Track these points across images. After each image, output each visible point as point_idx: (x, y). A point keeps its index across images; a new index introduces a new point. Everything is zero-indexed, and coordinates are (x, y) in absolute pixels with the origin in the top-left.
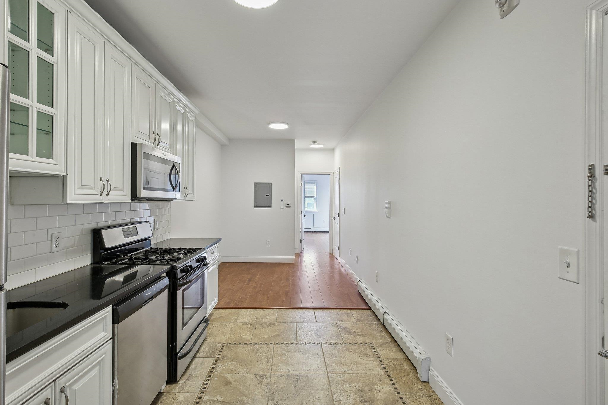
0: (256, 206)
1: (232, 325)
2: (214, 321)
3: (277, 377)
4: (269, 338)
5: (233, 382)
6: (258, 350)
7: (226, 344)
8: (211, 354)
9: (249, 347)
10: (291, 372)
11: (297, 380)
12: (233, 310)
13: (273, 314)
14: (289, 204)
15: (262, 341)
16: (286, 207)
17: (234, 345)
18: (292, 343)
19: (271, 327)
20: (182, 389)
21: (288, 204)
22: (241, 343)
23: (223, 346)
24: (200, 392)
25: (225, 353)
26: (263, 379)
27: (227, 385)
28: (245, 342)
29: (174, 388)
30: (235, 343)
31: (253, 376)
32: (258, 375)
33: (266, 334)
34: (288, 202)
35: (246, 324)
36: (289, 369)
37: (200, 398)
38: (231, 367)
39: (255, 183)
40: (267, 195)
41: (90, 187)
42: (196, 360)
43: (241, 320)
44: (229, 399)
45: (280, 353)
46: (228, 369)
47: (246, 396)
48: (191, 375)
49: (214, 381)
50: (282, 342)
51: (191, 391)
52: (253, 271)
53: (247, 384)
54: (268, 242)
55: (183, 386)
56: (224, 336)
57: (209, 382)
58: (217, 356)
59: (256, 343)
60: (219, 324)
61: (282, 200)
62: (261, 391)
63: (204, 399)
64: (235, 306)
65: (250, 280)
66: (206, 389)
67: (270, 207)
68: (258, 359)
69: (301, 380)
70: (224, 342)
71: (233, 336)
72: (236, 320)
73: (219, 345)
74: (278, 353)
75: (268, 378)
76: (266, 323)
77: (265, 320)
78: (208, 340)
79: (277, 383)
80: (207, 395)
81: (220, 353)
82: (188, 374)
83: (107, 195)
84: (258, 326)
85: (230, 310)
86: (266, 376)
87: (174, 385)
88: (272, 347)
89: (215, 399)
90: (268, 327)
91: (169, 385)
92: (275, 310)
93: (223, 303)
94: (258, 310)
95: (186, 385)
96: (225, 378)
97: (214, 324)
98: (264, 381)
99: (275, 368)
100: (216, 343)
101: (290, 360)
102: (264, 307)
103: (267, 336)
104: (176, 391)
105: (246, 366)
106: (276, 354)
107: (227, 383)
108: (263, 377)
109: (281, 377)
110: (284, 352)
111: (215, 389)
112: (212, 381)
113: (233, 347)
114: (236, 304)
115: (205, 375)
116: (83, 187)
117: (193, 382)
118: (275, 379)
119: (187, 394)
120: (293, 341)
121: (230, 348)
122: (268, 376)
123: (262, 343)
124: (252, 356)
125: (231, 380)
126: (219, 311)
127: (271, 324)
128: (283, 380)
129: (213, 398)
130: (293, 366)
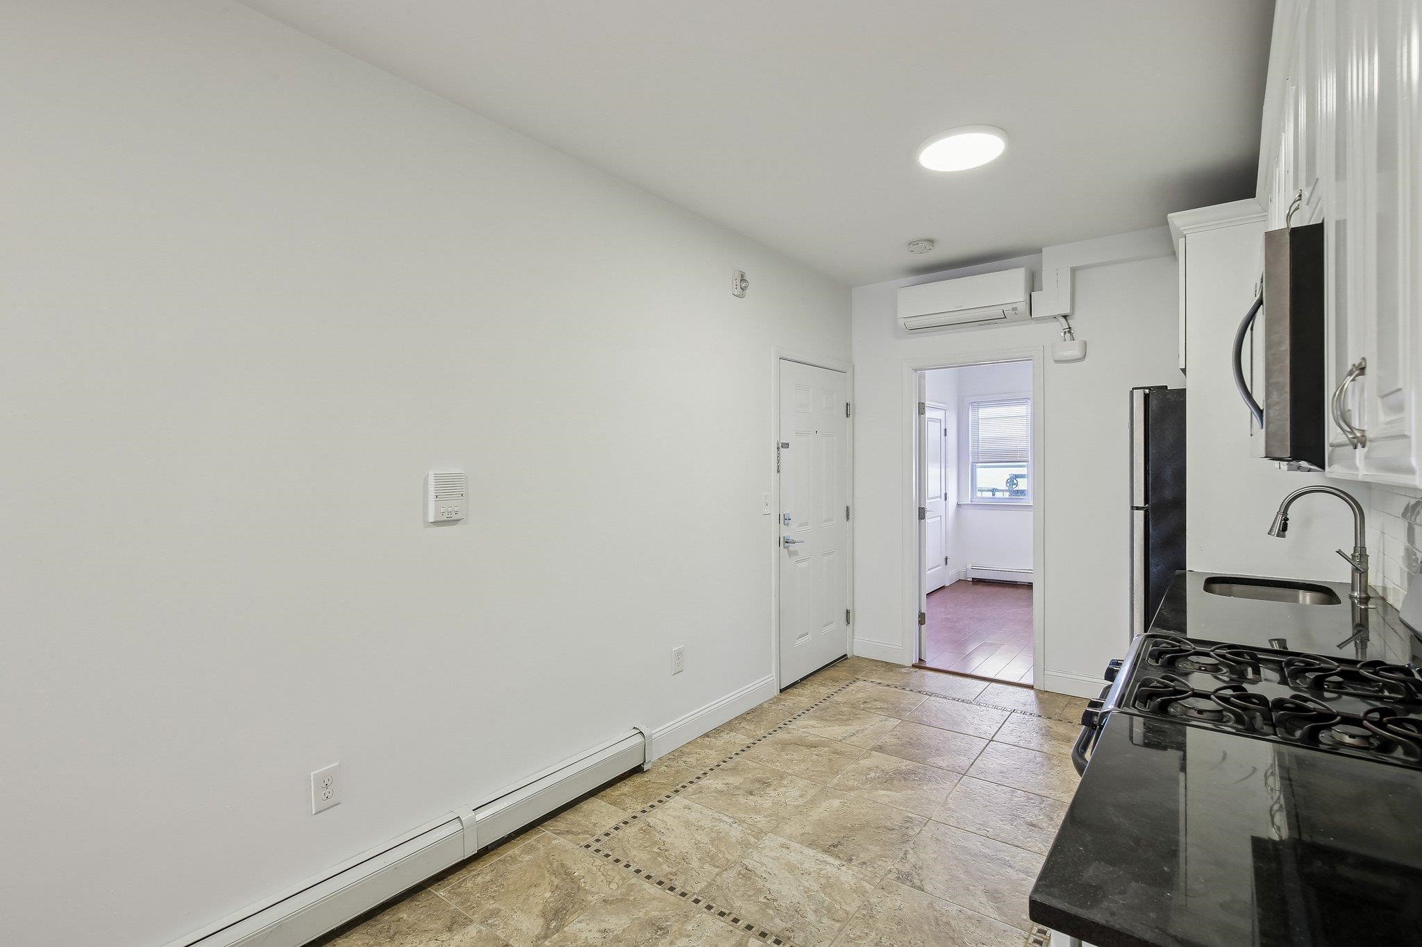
3: (875, 866)
10: (837, 862)
11: (837, 845)
26: (908, 874)
31: (928, 887)
32: (913, 886)
36: (836, 870)
38: (980, 930)
46: (988, 927)
53: (947, 877)
62: (922, 855)
68: (895, 928)
69: (830, 843)
74: (831, 922)
75: (895, 870)
79: (881, 856)
86: (897, 876)
96: (998, 909)
98: (906, 868)
99: (868, 885)
101: (815, 887)
105: (937, 919)
106: (838, 921)
107: (991, 895)
108: (904, 878)
109: (864, 863)
110: (811, 917)
122: (892, 876)
125: (982, 897)
128: (864, 856)
130: (823, 872)
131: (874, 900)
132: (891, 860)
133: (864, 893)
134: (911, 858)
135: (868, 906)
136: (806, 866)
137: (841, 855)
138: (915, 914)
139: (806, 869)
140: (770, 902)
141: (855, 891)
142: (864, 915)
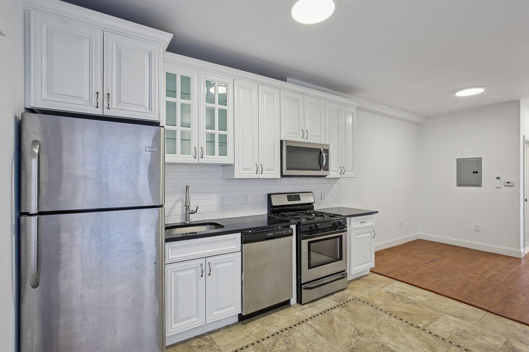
0: (459, 185)
1: (376, 288)
2: (364, 281)
3: (372, 341)
4: (398, 311)
5: (336, 324)
6: (378, 315)
7: (357, 299)
8: (339, 300)
9: (372, 309)
10: (389, 346)
12: (389, 278)
13: (425, 296)
14: (509, 183)
15: (388, 311)
16: (505, 186)
17: (361, 303)
18: (418, 327)
19: (410, 305)
20: (302, 310)
21: (507, 183)
22: (368, 304)
23: (353, 299)
24: (310, 317)
25: (349, 304)
26: (359, 335)
27: (329, 323)
28: (373, 305)
29: (299, 307)
30: (364, 302)
31: (353, 329)
32: (358, 331)
33: (399, 307)
34: (508, 181)
35: (388, 293)
36: (390, 342)
37: (307, 320)
38: (344, 315)
39: (458, 160)
40: (474, 172)
41: (249, 169)
42: (326, 299)
43: (388, 289)
44: (323, 332)
45: (396, 327)
46: (340, 315)
47: (334, 336)
48: (315, 306)
49: (324, 316)
50: (408, 320)
51: (306, 314)
52: (447, 253)
53: (344, 331)
54: (477, 226)
55: (304, 309)
56: (361, 293)
57: (320, 315)
58: (342, 303)
59: (381, 310)
60: (365, 284)
61: (498, 178)
62: (349, 341)
63: (308, 322)
64: (393, 277)
65: (433, 261)
66: (315, 318)
67: (479, 184)
68: (371, 321)
70: (356, 297)
71: (368, 296)
72: (383, 287)
73: (350, 298)
74: (394, 326)
75: (363, 337)
76: (409, 300)
77: (410, 297)
78: (346, 291)
79: (367, 344)
80: (312, 321)
81: (346, 303)
82: (313, 304)
83: (262, 174)
84: (398, 299)
85: (386, 277)
87: (300, 305)
88: (393, 319)
89: (314, 326)
90: (408, 303)
91: (298, 304)
92: (433, 294)
93: (385, 271)
94: (413, 287)
95: (307, 309)
96: (333, 319)
97: (361, 283)
98: (358, 337)
99: (377, 334)
100: (350, 295)
101: (399, 338)
102: (422, 286)
103: (398, 310)
104: (299, 309)
105: (356, 320)
106: (390, 325)
107: (331, 322)
108: (360, 334)
109: (376, 343)
110: (401, 329)
111: (320, 321)
112: (323, 316)
113: (359, 303)
114: (396, 276)
115: (322, 311)
116: (245, 169)
117: (312, 310)
118: (369, 341)
119: (302, 314)
120: (421, 326)
121: (357, 303)
122: (365, 336)
123: (386, 312)
124: (367, 317)
125: (335, 322)
126: (376, 275)
127: (415, 303)
128: (376, 346)
129: (313, 325)
130: (396, 343)
131: (376, 329)
132: (364, 342)
133: (379, 332)
134: (354, 340)
135: (378, 327)
136: (404, 347)
137: (387, 348)
138: (362, 323)
139: (404, 345)
140: (418, 336)
141: (383, 333)
142: (381, 326)
